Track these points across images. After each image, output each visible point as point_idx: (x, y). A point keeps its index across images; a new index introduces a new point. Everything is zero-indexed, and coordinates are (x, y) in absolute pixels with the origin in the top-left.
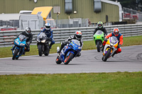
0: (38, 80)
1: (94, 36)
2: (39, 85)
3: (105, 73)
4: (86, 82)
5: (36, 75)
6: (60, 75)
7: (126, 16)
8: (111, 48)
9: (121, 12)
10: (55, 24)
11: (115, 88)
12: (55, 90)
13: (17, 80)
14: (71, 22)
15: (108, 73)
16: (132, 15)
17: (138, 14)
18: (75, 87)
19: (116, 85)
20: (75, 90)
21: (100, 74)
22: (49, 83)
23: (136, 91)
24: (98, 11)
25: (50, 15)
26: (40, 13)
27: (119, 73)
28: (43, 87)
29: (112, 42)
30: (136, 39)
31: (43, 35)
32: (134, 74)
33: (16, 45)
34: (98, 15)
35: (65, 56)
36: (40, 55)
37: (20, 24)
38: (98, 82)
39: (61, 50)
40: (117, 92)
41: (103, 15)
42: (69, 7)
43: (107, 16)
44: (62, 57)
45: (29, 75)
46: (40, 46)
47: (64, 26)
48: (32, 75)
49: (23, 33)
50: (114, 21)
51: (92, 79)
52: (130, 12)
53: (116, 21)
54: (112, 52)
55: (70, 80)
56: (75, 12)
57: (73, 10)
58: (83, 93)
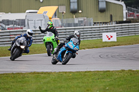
0: (44, 78)
2: (44, 83)
3: (109, 71)
4: (91, 80)
5: (42, 73)
6: (66, 73)
7: (130, 15)
9: (125, 11)
10: (60, 24)
11: (119, 86)
12: (60, 88)
13: (23, 78)
14: (76, 21)
15: (112, 71)
16: (136, 14)
18: (81, 85)
19: (121, 82)
20: (79, 87)
21: (104, 72)
22: (54, 81)
24: (102, 11)
25: (55, 14)
26: (45, 12)
27: (123, 71)
28: (49, 85)
32: (137, 72)
34: (103, 14)
37: (26, 23)
38: (102, 80)
40: (121, 90)
41: (108, 14)
42: (74, 6)
43: (111, 16)
45: (34, 73)
47: (69, 25)
50: (118, 20)
51: (97, 77)
52: (134, 11)
53: (120, 20)
55: (76, 78)
56: (80, 11)
57: (79, 9)
58: (88, 90)
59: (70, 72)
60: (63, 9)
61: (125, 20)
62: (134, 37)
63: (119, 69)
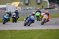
0: (14, 32)
1: (36, 14)
2: (14, 35)
3: (42, 30)
4: (34, 33)
5: (13, 30)
6: (23, 30)
7: (51, 6)
8: (45, 19)
9: (48, 4)
10: (21, 9)
11: (46, 36)
12: (21, 36)
13: (5, 32)
14: (28, 8)
15: (43, 30)
16: (53, 5)
17: (55, 5)
18: (30, 35)
19: (47, 34)
20: (29, 36)
21: (40, 30)
22: (18, 34)
23: (55, 37)
24: (39, 4)
25: (19, 5)
26: (15, 5)
27: (48, 29)
28: (16, 35)
29: (45, 17)
30: (55, 15)
31: (14, 14)
32: (54, 30)
33: (5, 18)
34: (39, 5)
35: (28, 23)
36: (13, 22)
37: (7, 9)
38: (39, 33)
39: (26, 20)
40: (47, 37)
41: (41, 5)
42: (27, 2)
43: (43, 6)
44: (26, 23)
45: (10, 30)
46: (13, 18)
47: (25, 10)
48: (12, 30)
49: (8, 13)
50: (46, 8)
51: (36, 32)
52: (52, 4)
53: (47, 8)
54: (46, 21)
55: (28, 33)
56: (29, 4)
57: (29, 3)
58: (33, 38)
59: (25, 30)
60: (22, 3)
61: (48, 8)
62: (52, 15)
63: (46, 29)
